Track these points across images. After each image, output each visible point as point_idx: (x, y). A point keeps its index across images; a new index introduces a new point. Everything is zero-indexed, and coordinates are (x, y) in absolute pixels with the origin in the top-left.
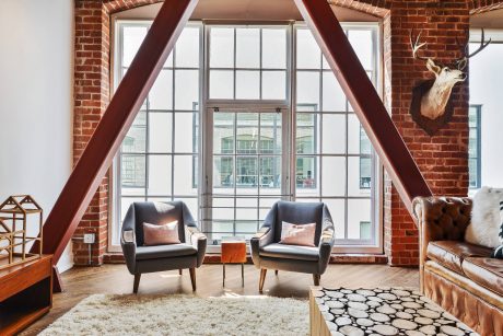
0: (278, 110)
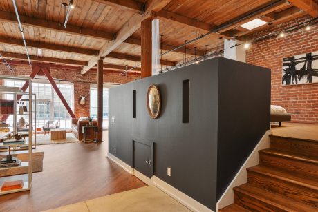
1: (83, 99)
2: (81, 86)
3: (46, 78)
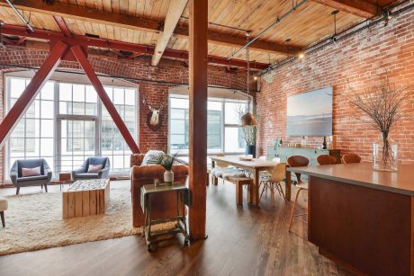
0: (93, 120)
1: (155, 113)
2: (152, 89)
3: (82, 71)
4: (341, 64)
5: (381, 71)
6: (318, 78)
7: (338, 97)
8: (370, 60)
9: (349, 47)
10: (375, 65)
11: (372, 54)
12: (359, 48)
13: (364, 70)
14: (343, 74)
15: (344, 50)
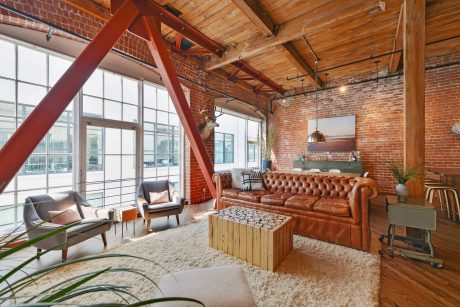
4: (362, 100)
5: (395, 108)
6: (339, 107)
7: (360, 123)
8: (387, 100)
9: (369, 89)
10: (389, 104)
11: (388, 96)
12: (378, 90)
13: (381, 106)
14: (364, 107)
15: (364, 90)
